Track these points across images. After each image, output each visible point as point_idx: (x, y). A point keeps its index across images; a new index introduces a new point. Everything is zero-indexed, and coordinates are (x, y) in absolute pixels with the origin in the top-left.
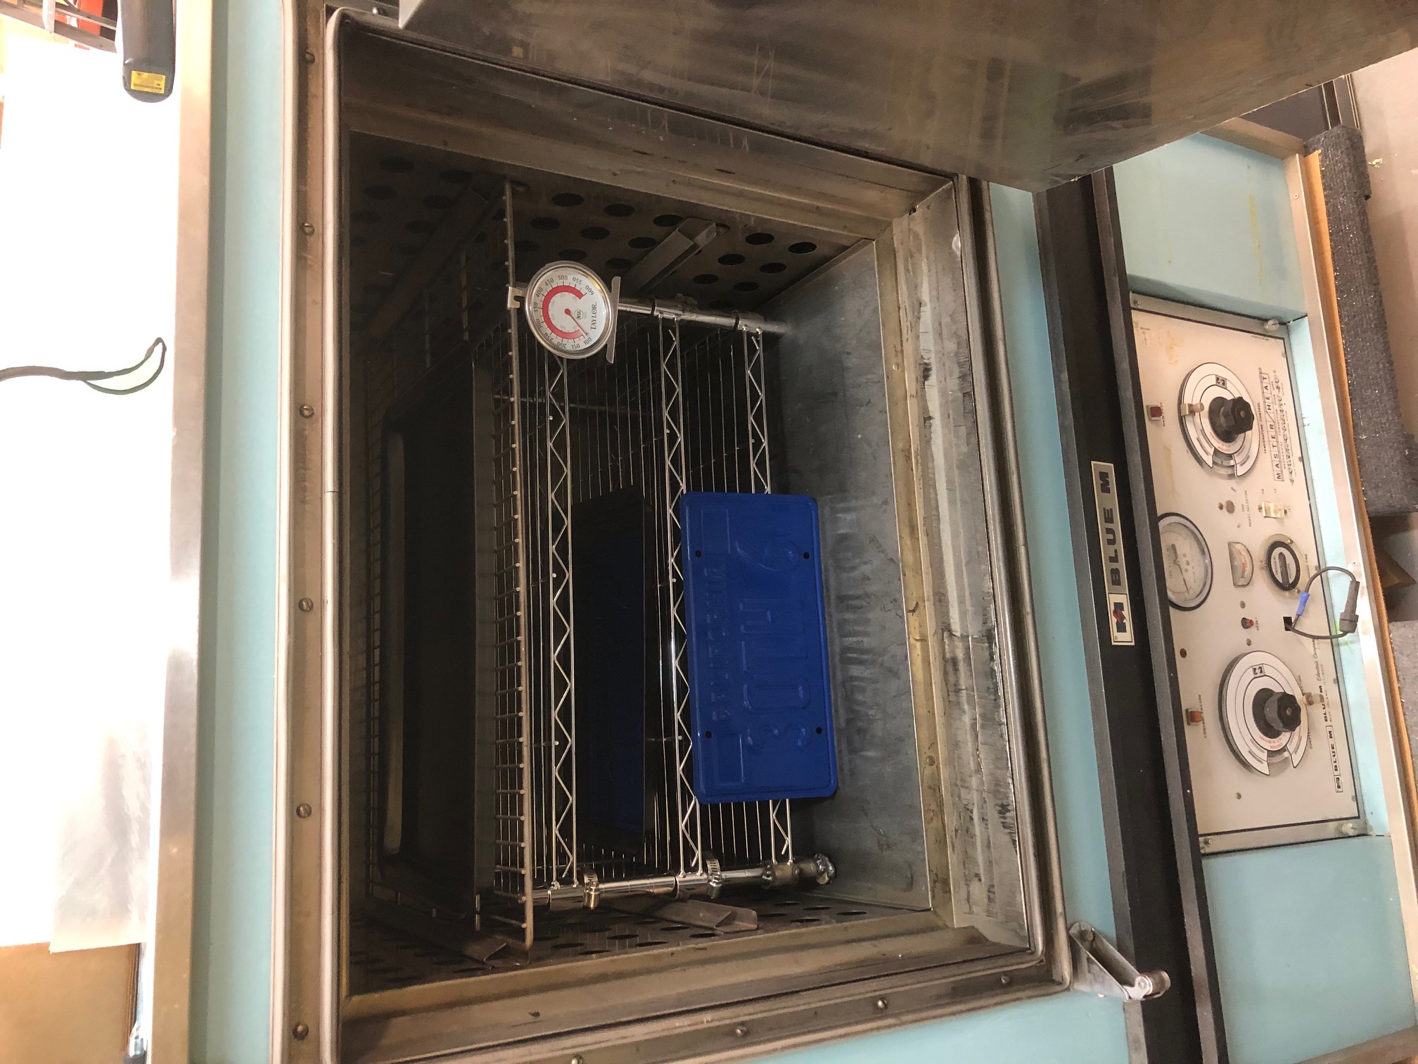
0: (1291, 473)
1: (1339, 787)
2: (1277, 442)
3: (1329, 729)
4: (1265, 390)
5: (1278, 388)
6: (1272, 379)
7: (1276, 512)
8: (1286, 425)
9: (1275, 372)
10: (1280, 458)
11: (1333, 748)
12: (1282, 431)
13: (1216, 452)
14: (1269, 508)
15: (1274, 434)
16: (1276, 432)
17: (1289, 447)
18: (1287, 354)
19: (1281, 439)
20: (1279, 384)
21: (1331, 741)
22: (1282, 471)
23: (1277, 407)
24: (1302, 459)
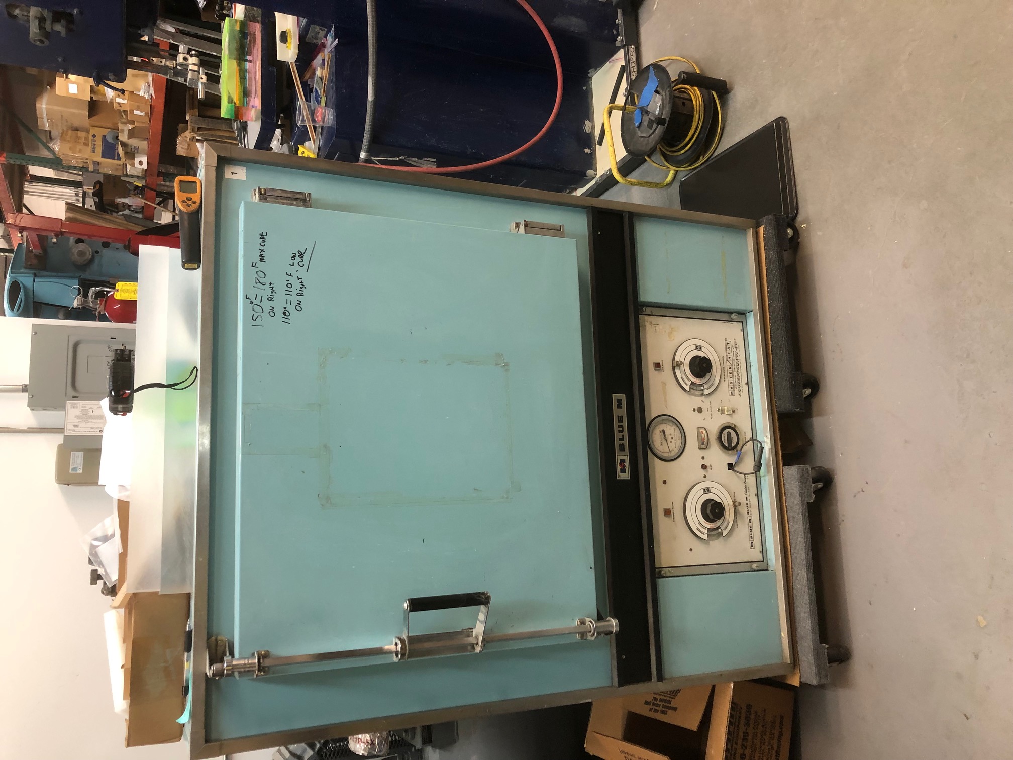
0: (740, 391)
1: (752, 546)
2: (733, 376)
3: (750, 518)
4: (728, 350)
5: (736, 348)
6: (733, 343)
7: (727, 411)
8: (739, 367)
9: (735, 340)
10: (733, 384)
11: (751, 527)
12: (736, 370)
13: (692, 383)
14: (724, 409)
15: (731, 372)
16: (732, 371)
17: (740, 378)
18: (744, 330)
19: (735, 374)
20: (737, 346)
21: (750, 524)
22: (734, 391)
23: (735, 358)
24: (747, 384)
